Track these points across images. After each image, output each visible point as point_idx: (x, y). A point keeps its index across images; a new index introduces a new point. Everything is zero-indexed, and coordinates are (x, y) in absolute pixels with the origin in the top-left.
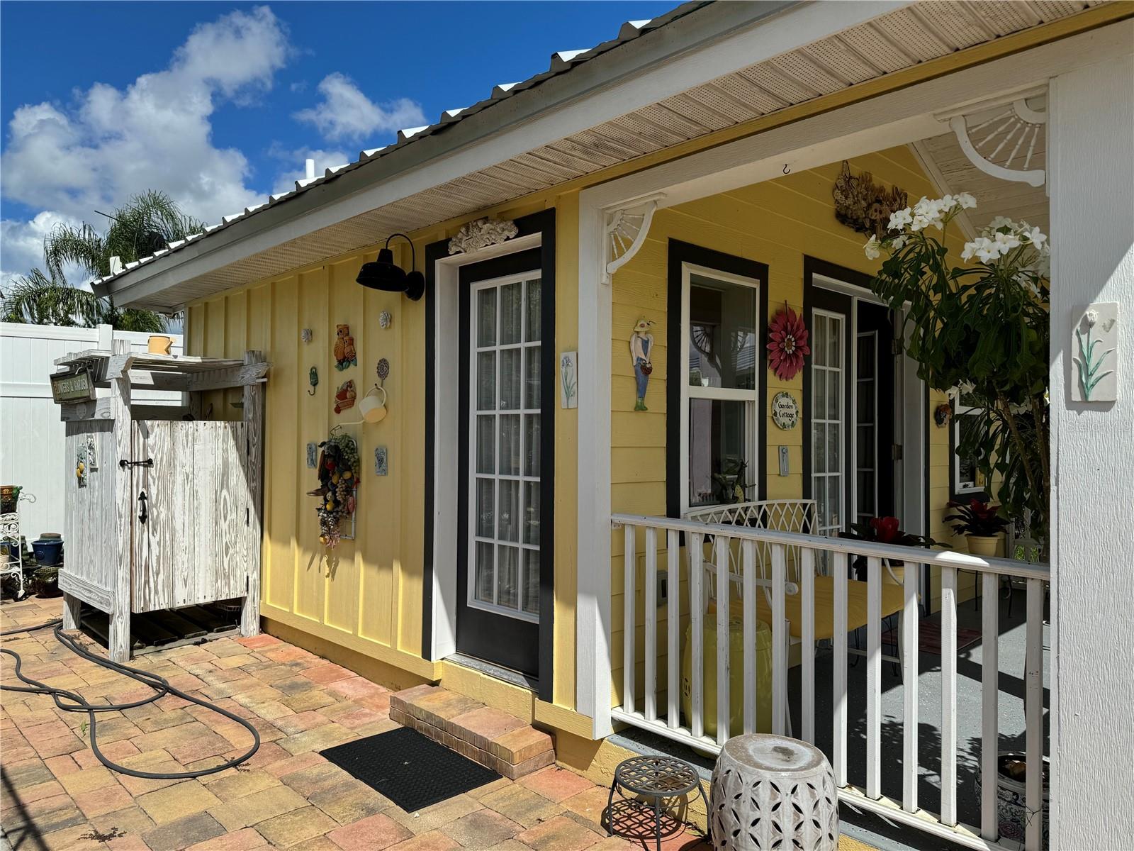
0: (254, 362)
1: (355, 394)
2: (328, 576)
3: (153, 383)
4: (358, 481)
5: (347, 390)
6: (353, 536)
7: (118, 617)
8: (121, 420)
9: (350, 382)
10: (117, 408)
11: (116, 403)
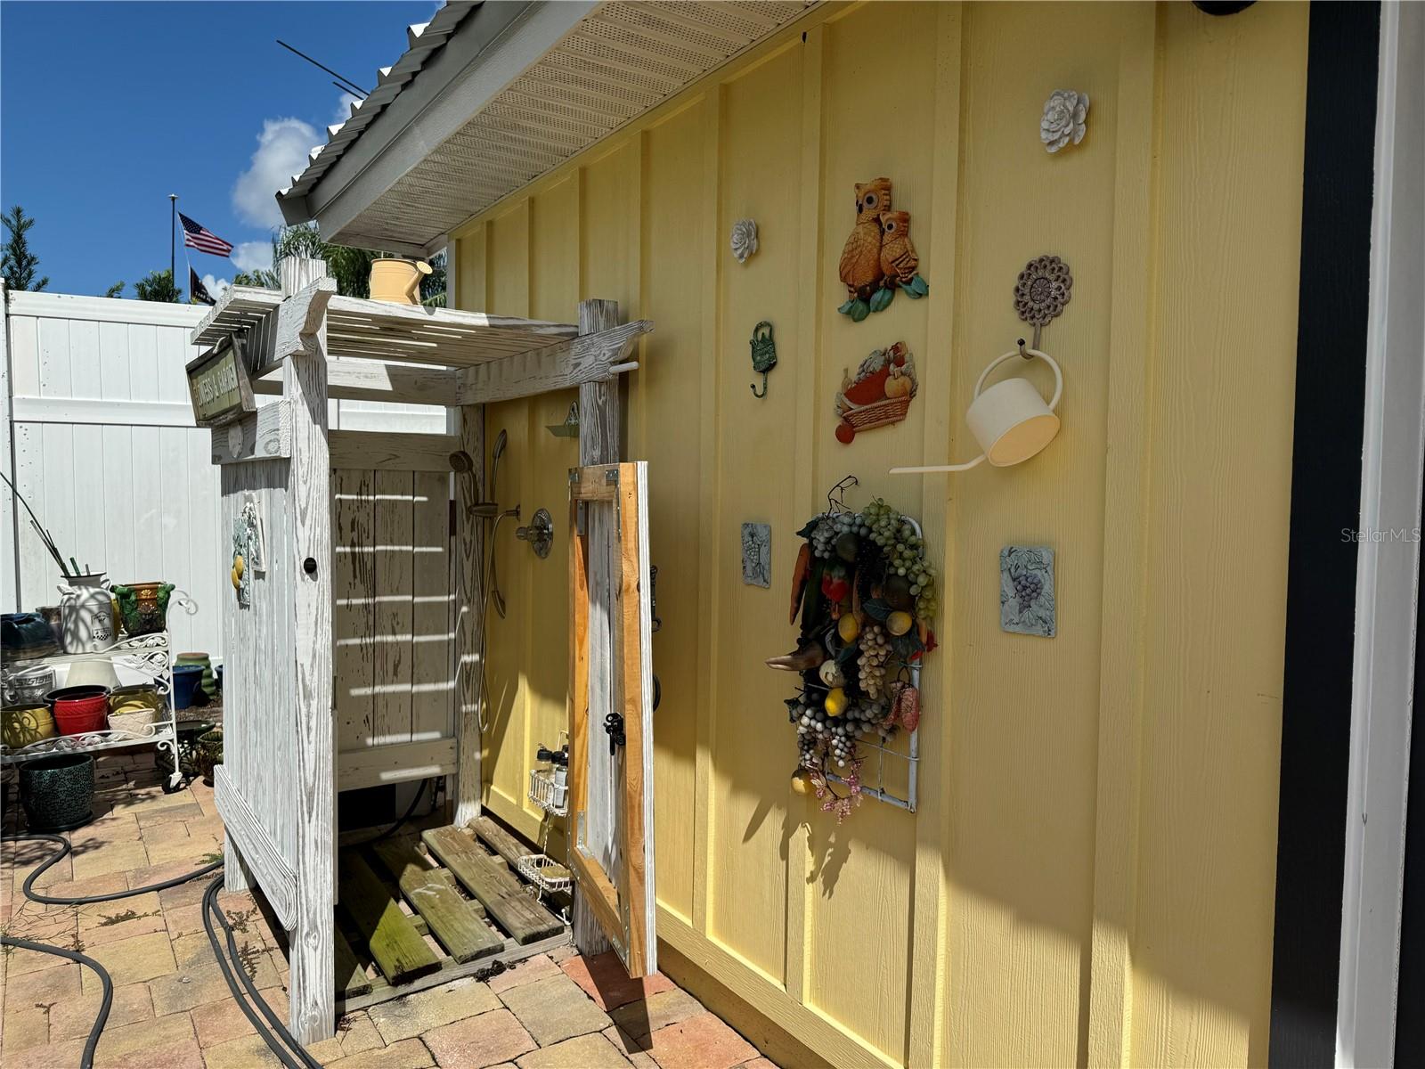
0: (602, 326)
1: (913, 381)
2: (812, 879)
3: (390, 389)
4: (931, 644)
5: (885, 373)
6: (912, 801)
7: (308, 934)
8: (305, 460)
9: (896, 348)
10: (294, 429)
11: (293, 415)
